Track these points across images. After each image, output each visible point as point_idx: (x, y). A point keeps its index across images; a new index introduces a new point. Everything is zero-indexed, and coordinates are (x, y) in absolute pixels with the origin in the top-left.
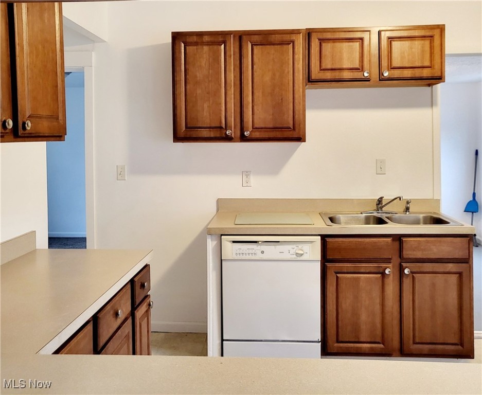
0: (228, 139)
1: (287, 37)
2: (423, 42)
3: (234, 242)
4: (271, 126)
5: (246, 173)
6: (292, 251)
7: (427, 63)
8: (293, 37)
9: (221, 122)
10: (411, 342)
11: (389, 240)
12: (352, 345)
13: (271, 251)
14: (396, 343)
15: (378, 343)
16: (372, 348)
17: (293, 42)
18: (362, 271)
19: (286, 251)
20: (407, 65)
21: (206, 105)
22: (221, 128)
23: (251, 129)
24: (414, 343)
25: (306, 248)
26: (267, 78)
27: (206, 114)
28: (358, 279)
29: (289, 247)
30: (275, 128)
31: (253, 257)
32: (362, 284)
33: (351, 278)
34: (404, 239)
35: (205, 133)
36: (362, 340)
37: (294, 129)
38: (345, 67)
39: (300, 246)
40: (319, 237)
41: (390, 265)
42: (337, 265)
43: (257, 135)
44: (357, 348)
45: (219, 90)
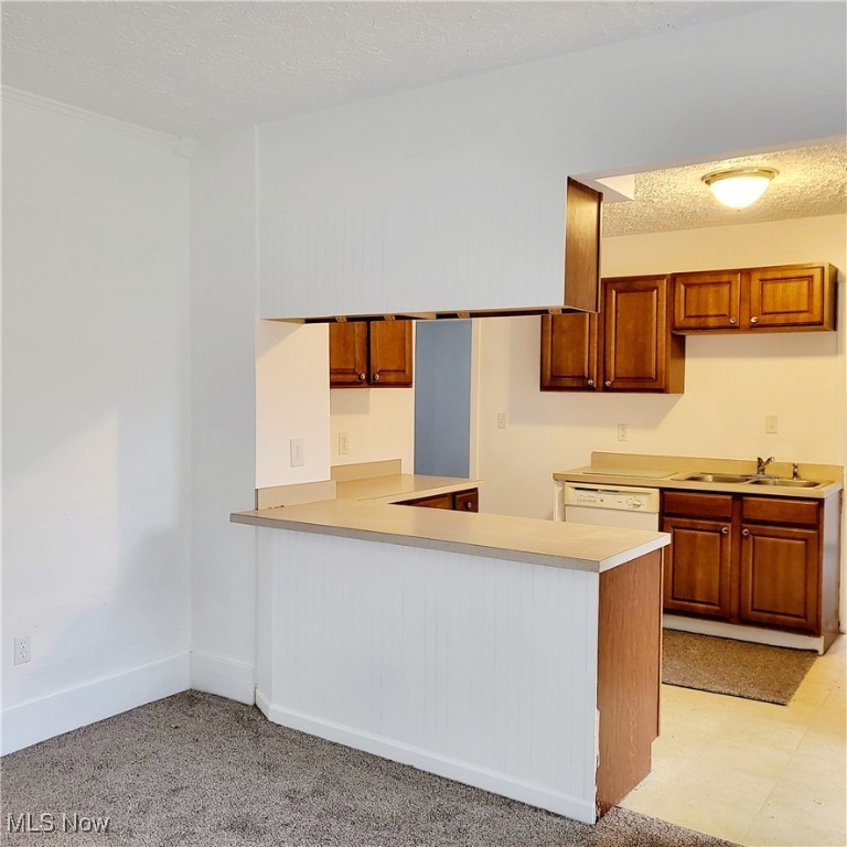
0: (590, 389)
1: (651, 284)
2: (799, 283)
3: (577, 489)
4: (632, 376)
5: (623, 426)
6: (630, 502)
7: (804, 308)
8: (658, 283)
9: (584, 372)
10: (750, 608)
11: (729, 497)
12: (687, 603)
13: (610, 500)
14: (734, 608)
15: (714, 605)
16: (707, 610)
17: (657, 288)
18: (700, 527)
19: (624, 501)
20: (780, 310)
21: (570, 355)
22: (583, 377)
23: (612, 379)
24: (753, 610)
25: (644, 499)
26: (630, 326)
27: (570, 363)
28: (694, 536)
29: (626, 497)
30: (637, 379)
31: (594, 505)
32: (698, 542)
33: (687, 535)
34: (745, 498)
35: (568, 383)
36: (698, 599)
37: (656, 380)
38: (711, 313)
39: (638, 497)
40: (657, 490)
41: (729, 525)
42: (674, 519)
43: (619, 385)
44: (692, 607)
45: (583, 339)
